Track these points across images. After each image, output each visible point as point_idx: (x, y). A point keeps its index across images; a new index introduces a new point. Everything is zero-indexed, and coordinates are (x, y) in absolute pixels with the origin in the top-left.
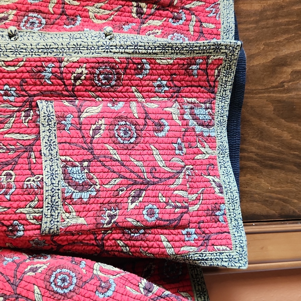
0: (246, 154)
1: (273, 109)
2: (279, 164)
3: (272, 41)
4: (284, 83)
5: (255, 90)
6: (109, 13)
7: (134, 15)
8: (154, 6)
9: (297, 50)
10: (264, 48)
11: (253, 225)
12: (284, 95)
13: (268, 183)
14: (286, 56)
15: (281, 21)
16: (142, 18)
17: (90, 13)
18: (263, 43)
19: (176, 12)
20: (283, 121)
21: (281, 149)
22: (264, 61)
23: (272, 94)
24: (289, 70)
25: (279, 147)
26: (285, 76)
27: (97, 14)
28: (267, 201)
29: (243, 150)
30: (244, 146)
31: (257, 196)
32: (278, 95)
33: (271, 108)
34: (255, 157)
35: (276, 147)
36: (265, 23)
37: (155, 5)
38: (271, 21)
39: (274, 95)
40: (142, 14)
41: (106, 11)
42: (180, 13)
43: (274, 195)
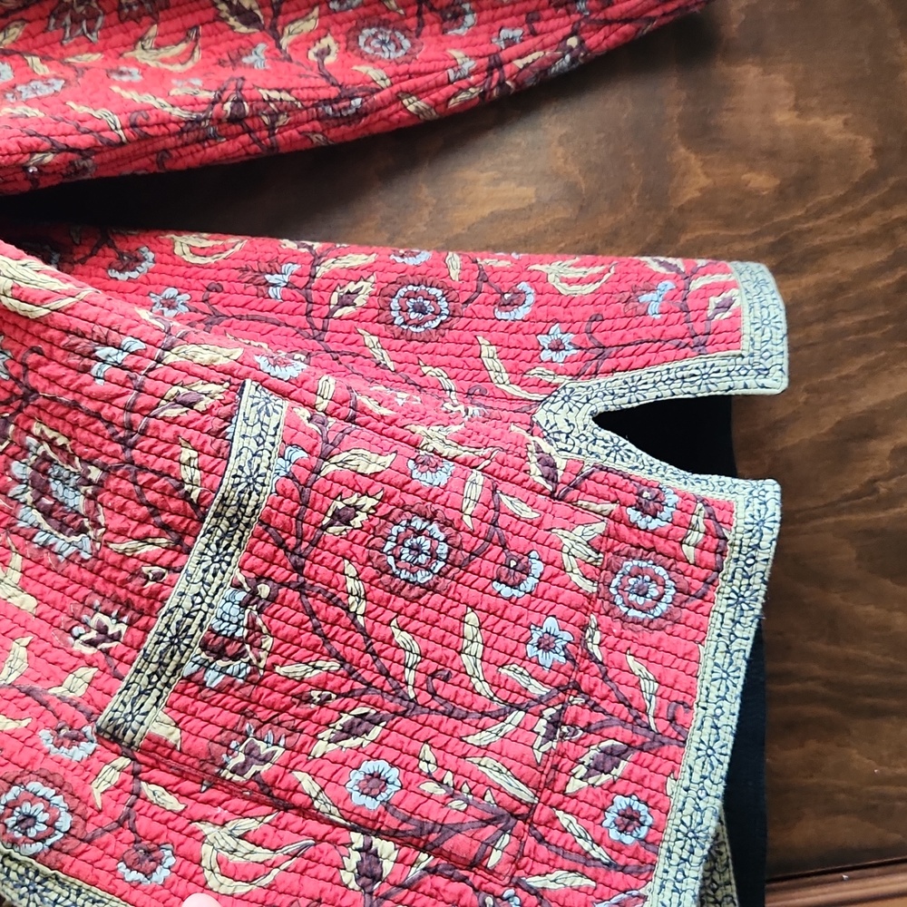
0: (797, 686)
1: (854, 556)
2: (893, 703)
3: (826, 379)
4: (875, 481)
5: (798, 511)
6: (268, 857)
7: (348, 877)
8: (423, 856)
9: (898, 393)
10: (807, 399)
11: (842, 880)
12: (882, 515)
13: (869, 758)
14: (873, 412)
15: (844, 322)
16: (371, 893)
17: (206, 849)
18: (802, 387)
19: (491, 893)
20: (888, 583)
21: (892, 660)
22: (814, 433)
23: (845, 518)
24: (885, 446)
25: (885, 655)
26: (876, 464)
27: (227, 854)
28: (875, 807)
29: (786, 676)
30: (790, 665)
31: (842, 796)
32: (862, 517)
33: (848, 553)
34: (822, 690)
35: (879, 658)
36: (801, 335)
37: (426, 855)
38: (818, 328)
39: (853, 517)
40: (376, 878)
41: (259, 849)
42: (508, 899)
43: (891, 790)
